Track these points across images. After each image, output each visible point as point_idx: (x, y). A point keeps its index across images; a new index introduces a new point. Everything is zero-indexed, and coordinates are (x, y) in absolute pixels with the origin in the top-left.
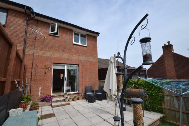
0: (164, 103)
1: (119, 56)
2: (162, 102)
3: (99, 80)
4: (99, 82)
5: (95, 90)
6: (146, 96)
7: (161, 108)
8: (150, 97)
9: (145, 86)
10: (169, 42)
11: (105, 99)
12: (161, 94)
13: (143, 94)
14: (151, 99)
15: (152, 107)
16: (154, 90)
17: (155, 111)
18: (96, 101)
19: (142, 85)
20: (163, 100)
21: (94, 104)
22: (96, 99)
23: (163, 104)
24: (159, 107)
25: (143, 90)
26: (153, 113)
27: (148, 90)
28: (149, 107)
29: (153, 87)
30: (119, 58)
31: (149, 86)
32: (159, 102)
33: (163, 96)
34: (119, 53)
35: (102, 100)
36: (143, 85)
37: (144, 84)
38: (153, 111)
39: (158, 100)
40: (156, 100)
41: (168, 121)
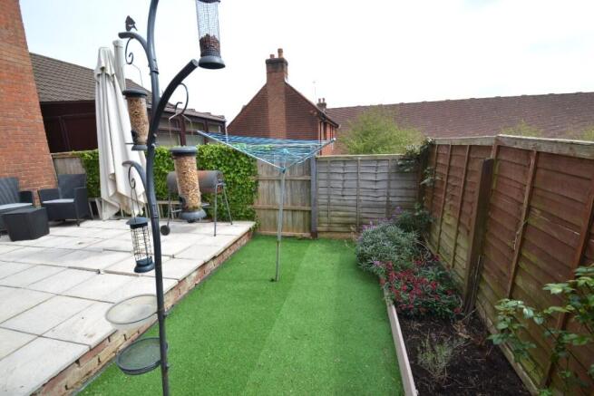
0: (257, 197)
1: (133, 30)
2: (254, 196)
3: (52, 150)
4: (54, 159)
5: (40, 192)
6: (222, 187)
7: (251, 210)
8: (230, 189)
9: (219, 162)
10: (280, 51)
11: (92, 219)
12: (252, 179)
13: (216, 180)
14: (233, 194)
15: (233, 212)
16: (238, 172)
17: (239, 218)
18: (51, 229)
19: (211, 161)
20: (256, 191)
21: (43, 241)
22: (50, 223)
23: (255, 200)
24: (249, 207)
25: (214, 172)
26: (235, 223)
27: (228, 172)
28: (227, 212)
29: (238, 164)
30: (132, 38)
31: (229, 161)
32: (249, 198)
33: (257, 182)
34: (130, 22)
35: (81, 222)
36: (214, 159)
37: (219, 157)
38: (237, 220)
39: (247, 193)
40: (243, 192)
41: (263, 232)
